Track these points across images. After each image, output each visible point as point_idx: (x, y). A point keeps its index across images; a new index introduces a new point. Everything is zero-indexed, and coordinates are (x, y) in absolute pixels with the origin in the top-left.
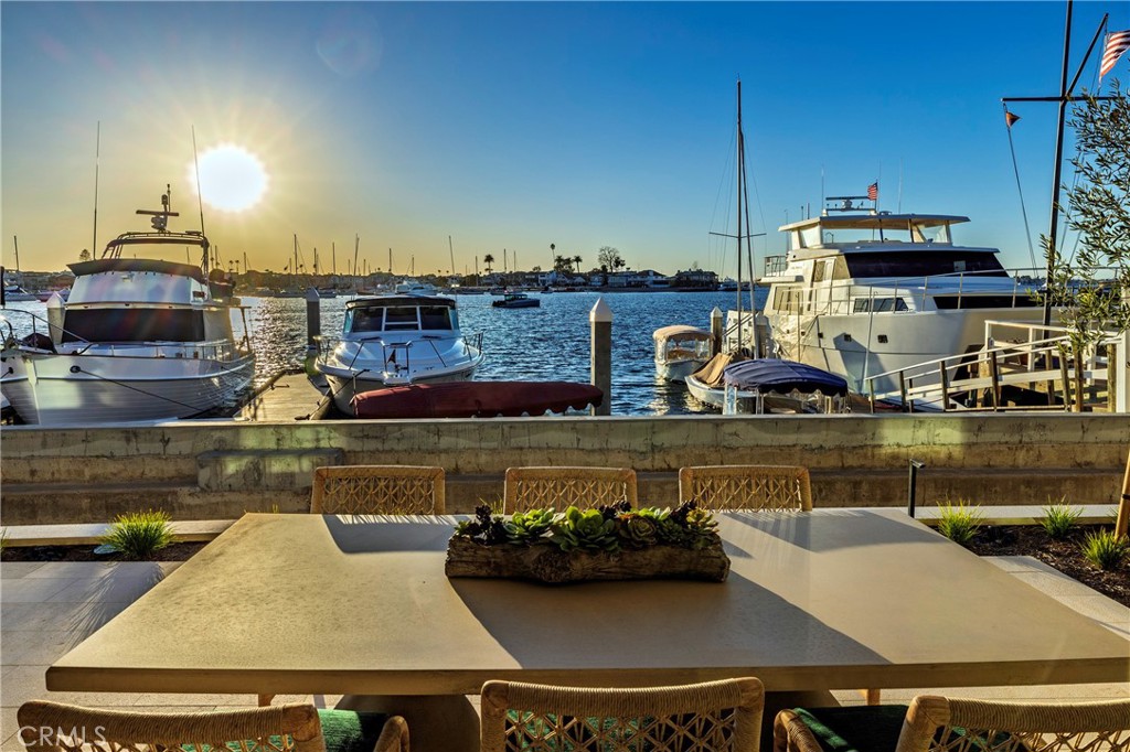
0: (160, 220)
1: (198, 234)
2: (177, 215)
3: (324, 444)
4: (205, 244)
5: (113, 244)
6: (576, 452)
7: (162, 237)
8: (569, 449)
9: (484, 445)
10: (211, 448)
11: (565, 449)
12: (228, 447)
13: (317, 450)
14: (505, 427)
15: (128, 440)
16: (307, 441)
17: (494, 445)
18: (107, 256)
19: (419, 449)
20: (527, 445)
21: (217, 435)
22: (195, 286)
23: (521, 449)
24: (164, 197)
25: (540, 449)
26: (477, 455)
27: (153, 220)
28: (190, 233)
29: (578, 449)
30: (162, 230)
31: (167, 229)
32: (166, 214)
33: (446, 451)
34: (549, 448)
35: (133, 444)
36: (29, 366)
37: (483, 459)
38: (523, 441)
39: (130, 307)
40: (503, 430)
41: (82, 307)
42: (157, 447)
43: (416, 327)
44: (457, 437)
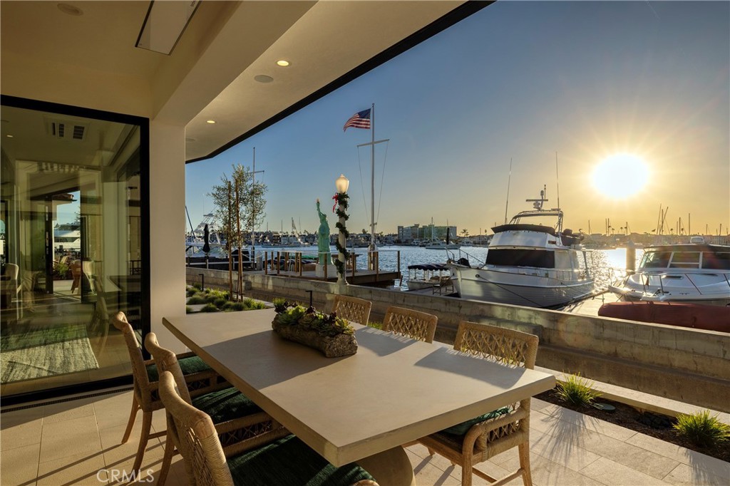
0: (538, 203)
1: (558, 210)
2: (547, 200)
3: (533, 321)
4: (561, 215)
5: (515, 218)
6: (722, 361)
7: (540, 212)
8: (714, 357)
9: (637, 340)
10: (478, 314)
11: (710, 356)
12: (486, 315)
13: (529, 324)
14: (656, 332)
15: (446, 304)
16: (524, 318)
17: (646, 342)
18: (512, 223)
19: (590, 334)
20: (674, 347)
21: (481, 307)
22: (551, 238)
23: (669, 349)
24: (542, 192)
25: (686, 352)
26: (632, 347)
27: (534, 204)
28: (554, 210)
29: (723, 358)
30: (539, 209)
31: (543, 208)
32: (542, 200)
33: (609, 339)
34: (694, 353)
35: (448, 307)
36: (458, 273)
37: (636, 350)
38: (671, 343)
39: (516, 248)
40: (653, 332)
41: (495, 248)
42: (457, 310)
43: (697, 266)
44: (617, 331)
